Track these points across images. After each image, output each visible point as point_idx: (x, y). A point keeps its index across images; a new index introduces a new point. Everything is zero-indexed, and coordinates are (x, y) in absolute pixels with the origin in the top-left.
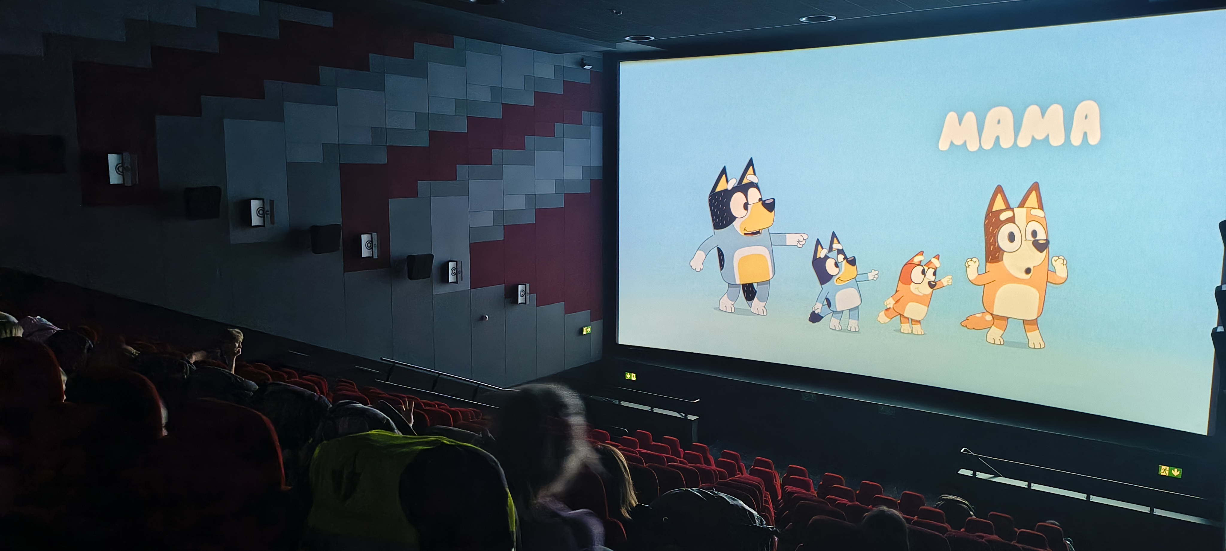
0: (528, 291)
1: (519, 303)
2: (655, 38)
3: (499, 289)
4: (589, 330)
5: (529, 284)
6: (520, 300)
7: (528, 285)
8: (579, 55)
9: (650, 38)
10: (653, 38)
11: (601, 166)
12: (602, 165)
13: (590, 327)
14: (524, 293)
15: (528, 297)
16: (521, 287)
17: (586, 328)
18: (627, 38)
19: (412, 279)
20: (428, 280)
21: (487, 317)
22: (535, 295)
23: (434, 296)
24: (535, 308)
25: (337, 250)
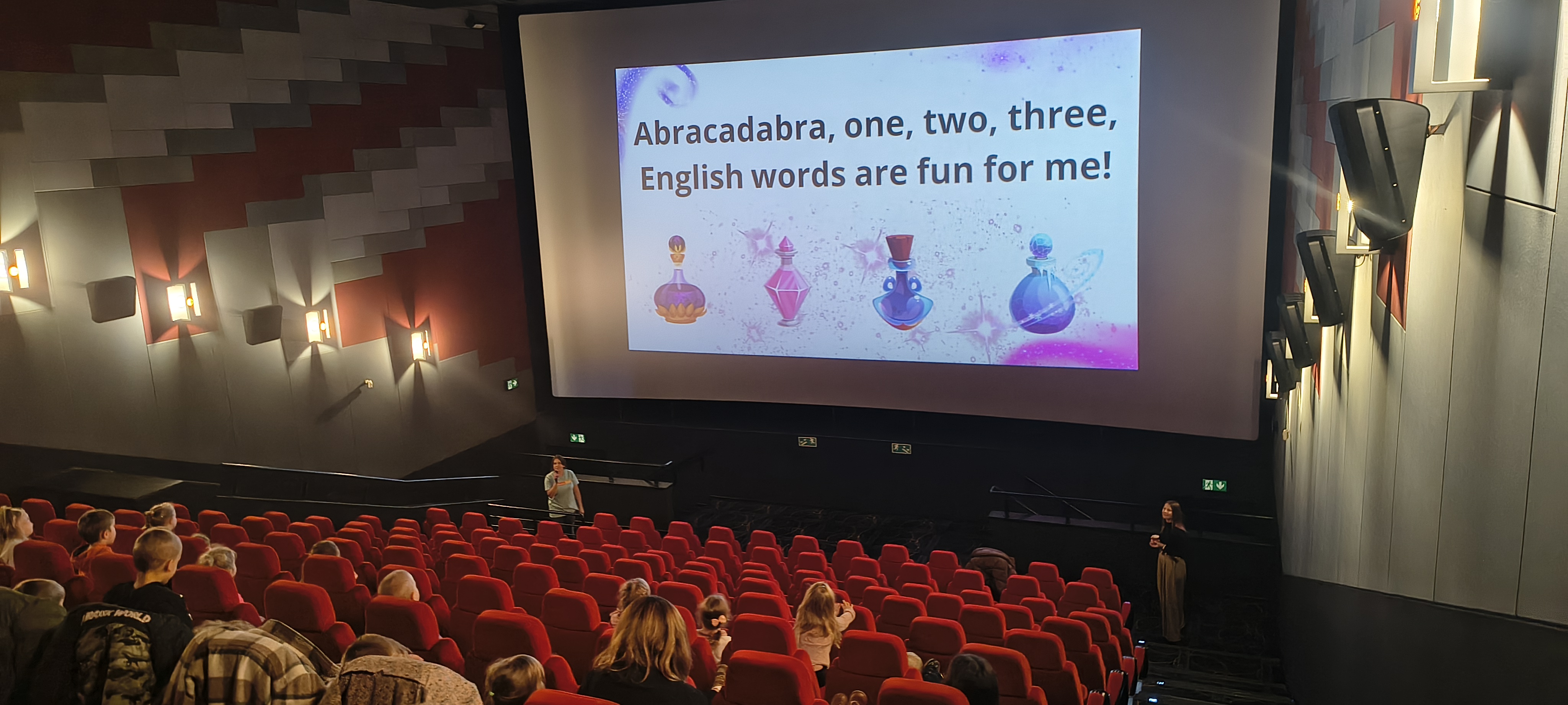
0: (426, 341)
4: (515, 383)
6: (417, 354)
7: (425, 333)
8: (466, 11)
11: (511, 160)
13: (516, 379)
16: (415, 337)
17: (511, 381)
19: (253, 343)
20: (277, 342)
21: (370, 382)
22: (436, 345)
23: (289, 364)
24: (439, 362)
25: (133, 314)
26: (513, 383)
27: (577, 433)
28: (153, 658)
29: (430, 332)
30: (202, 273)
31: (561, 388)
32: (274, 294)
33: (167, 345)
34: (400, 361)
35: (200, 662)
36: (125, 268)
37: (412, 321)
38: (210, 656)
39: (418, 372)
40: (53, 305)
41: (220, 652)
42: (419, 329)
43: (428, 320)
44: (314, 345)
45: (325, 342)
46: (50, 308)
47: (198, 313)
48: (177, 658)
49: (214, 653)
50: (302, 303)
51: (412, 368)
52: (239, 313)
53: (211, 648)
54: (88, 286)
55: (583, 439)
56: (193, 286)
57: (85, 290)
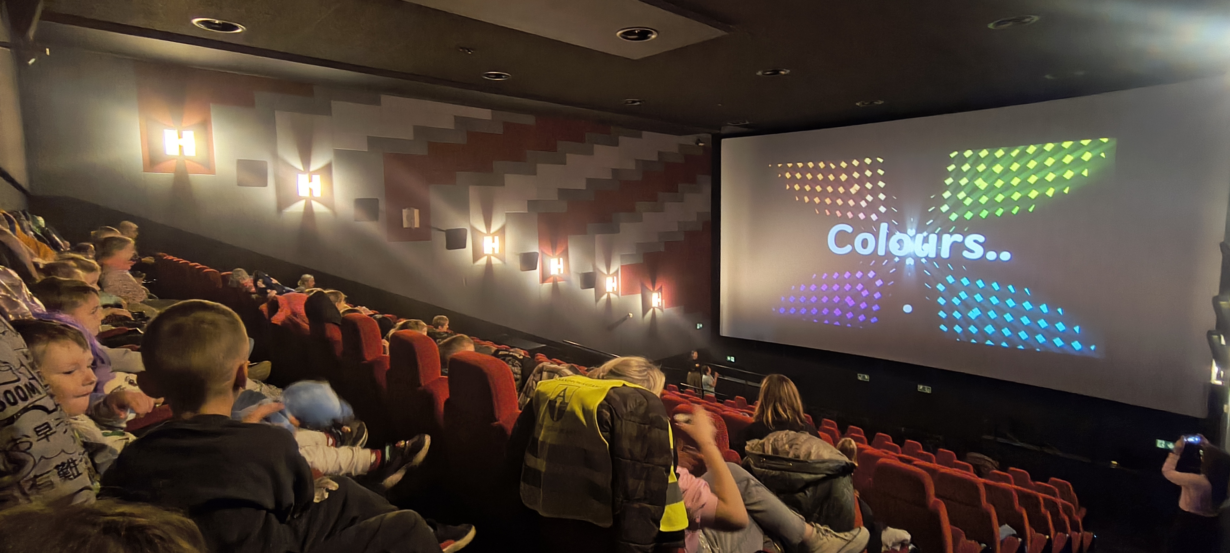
0: (660, 298)
6: (654, 304)
7: (659, 294)
8: (695, 136)
11: (709, 212)
13: (702, 323)
14: (657, 299)
16: (654, 295)
19: (583, 288)
20: (593, 289)
21: (631, 315)
22: (664, 301)
23: (597, 301)
24: (664, 309)
25: (536, 269)
26: (700, 326)
27: (730, 356)
28: (522, 374)
29: (661, 293)
30: (565, 254)
31: (725, 331)
32: (594, 266)
33: (548, 285)
34: (646, 306)
35: (540, 375)
36: (534, 248)
37: (654, 288)
38: (543, 372)
39: (654, 312)
40: (506, 261)
41: (548, 372)
42: (656, 291)
43: (661, 287)
44: (609, 293)
45: (613, 292)
46: (505, 263)
47: (562, 272)
48: (531, 372)
49: (545, 371)
50: (605, 272)
51: (652, 309)
52: (579, 274)
53: (545, 369)
54: (521, 254)
55: (733, 360)
56: (561, 259)
57: (518, 256)
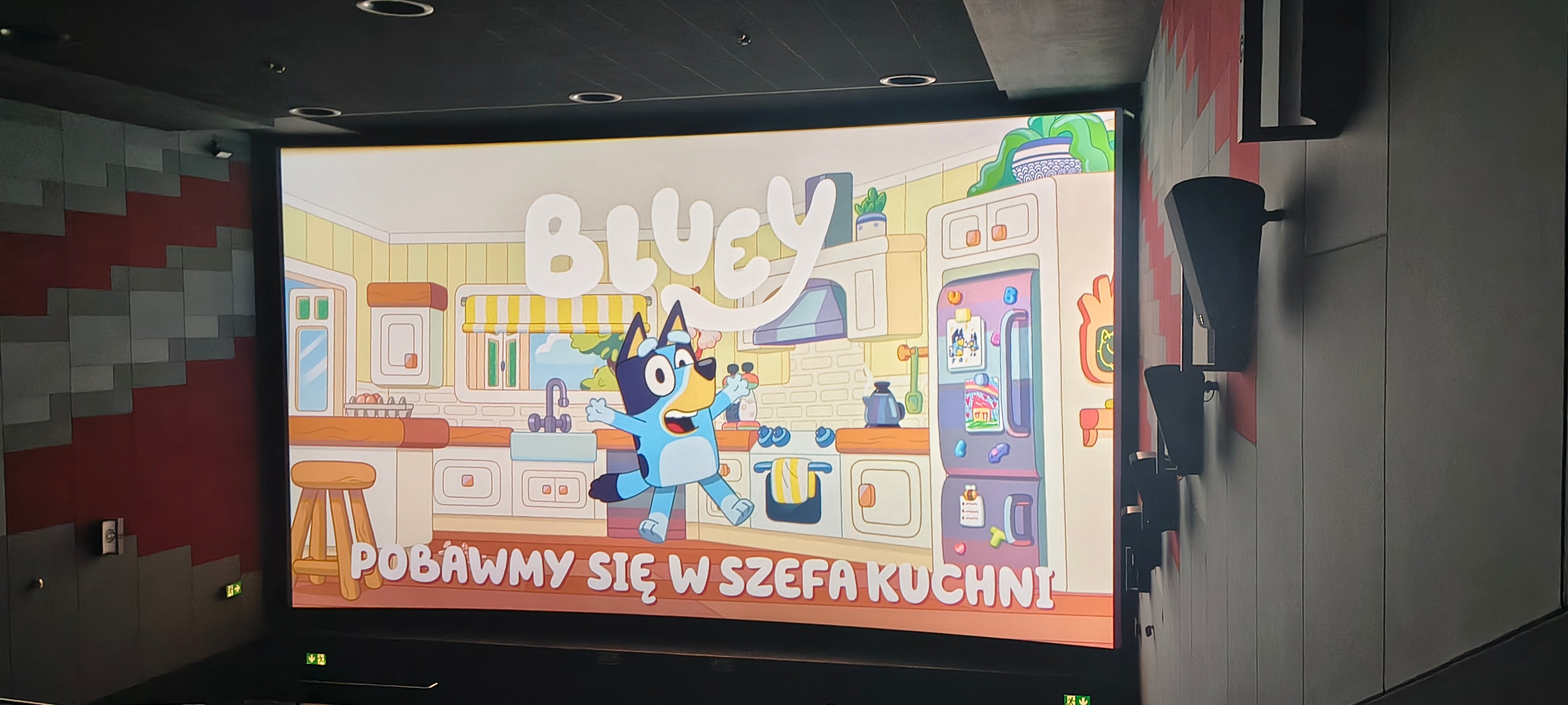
0: (121, 530)
1: (104, 552)
2: (342, 114)
3: (63, 532)
4: (238, 588)
5: (122, 519)
6: (107, 548)
7: (120, 520)
8: (205, 136)
9: (332, 113)
10: (339, 113)
11: (253, 316)
12: (254, 313)
13: (240, 583)
14: (113, 535)
15: (121, 541)
16: (107, 526)
17: (232, 586)
18: (294, 111)
21: (41, 581)
26: (235, 589)
27: (316, 652)
31: (301, 598)
55: (323, 660)
